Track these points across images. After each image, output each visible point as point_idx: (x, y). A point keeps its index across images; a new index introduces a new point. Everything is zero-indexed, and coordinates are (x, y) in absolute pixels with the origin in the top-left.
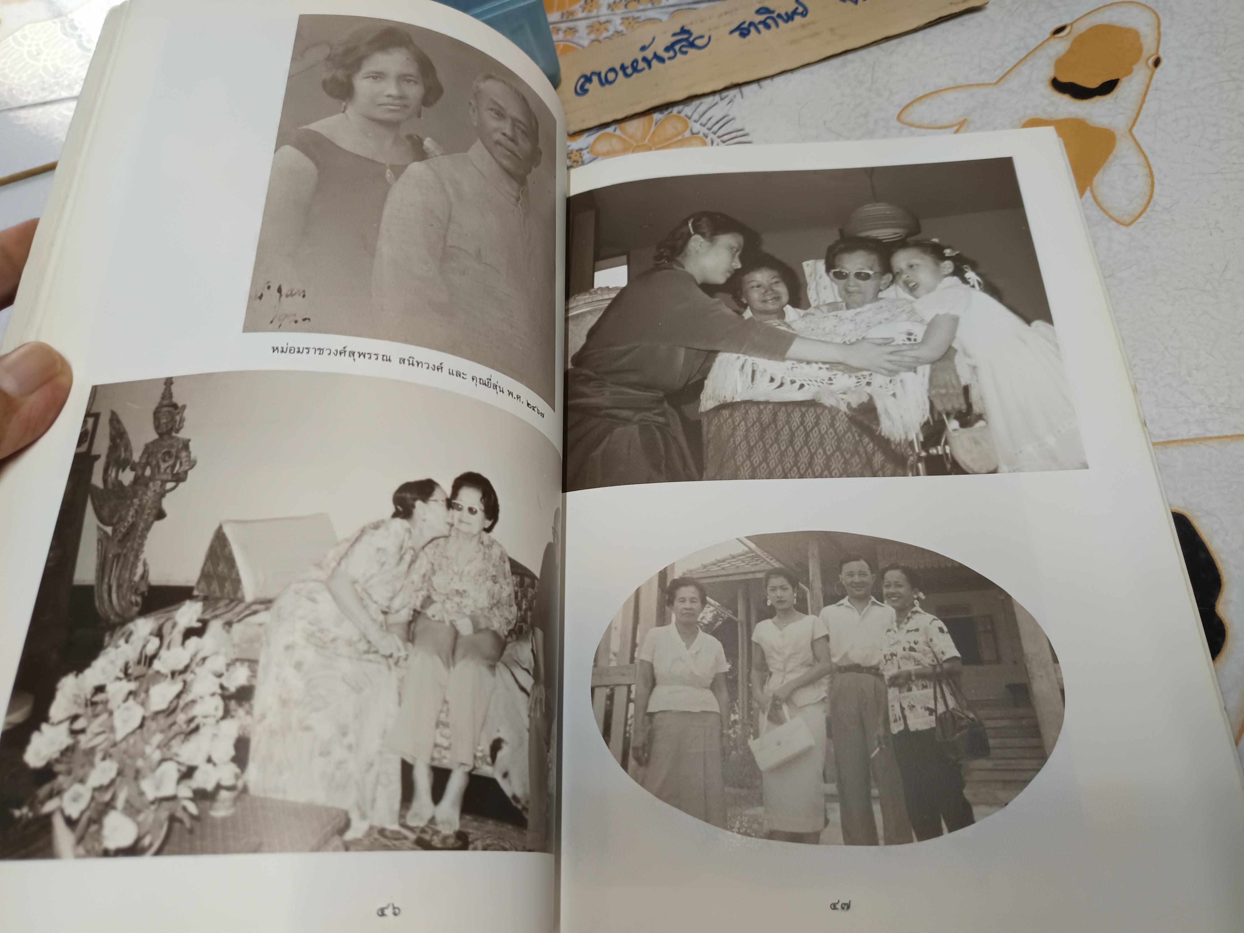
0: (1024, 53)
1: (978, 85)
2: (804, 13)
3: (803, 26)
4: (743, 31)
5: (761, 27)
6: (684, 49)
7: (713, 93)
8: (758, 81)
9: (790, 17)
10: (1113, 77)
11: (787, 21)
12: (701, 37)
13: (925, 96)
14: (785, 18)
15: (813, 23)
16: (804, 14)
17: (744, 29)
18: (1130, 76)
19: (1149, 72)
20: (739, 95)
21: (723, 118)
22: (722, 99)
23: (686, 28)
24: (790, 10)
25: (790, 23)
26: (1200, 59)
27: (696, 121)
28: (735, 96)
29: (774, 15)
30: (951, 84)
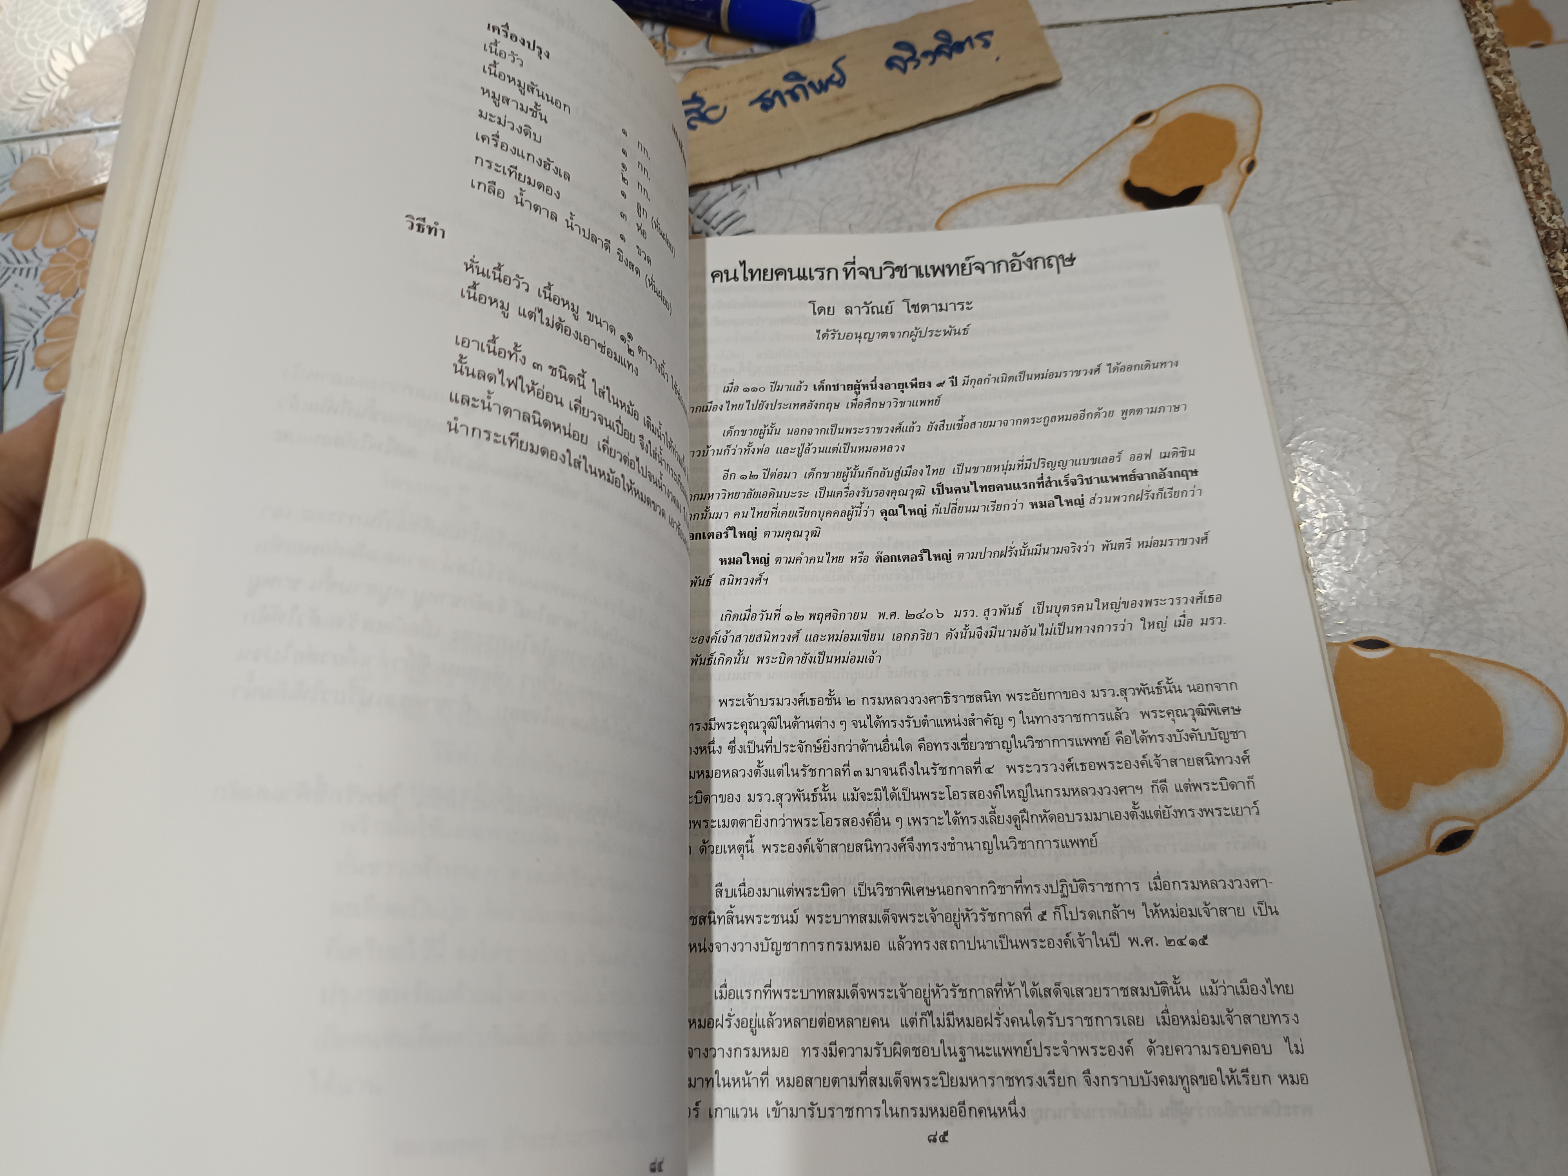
0: (1097, 145)
1: (1037, 185)
2: (842, 82)
3: (837, 99)
4: (765, 102)
5: (787, 98)
6: (693, 123)
7: (723, 181)
8: (778, 168)
9: (823, 87)
10: (1196, 183)
11: (818, 92)
12: (715, 107)
13: (972, 197)
14: (818, 87)
15: (848, 96)
16: (840, 84)
17: (768, 99)
18: (1217, 182)
19: (1240, 179)
20: (753, 185)
21: (733, 214)
22: (733, 190)
23: (699, 95)
24: (824, 77)
25: (823, 94)
26: (1302, 164)
27: (699, 217)
28: (749, 186)
29: (806, 83)
30: (1006, 183)
